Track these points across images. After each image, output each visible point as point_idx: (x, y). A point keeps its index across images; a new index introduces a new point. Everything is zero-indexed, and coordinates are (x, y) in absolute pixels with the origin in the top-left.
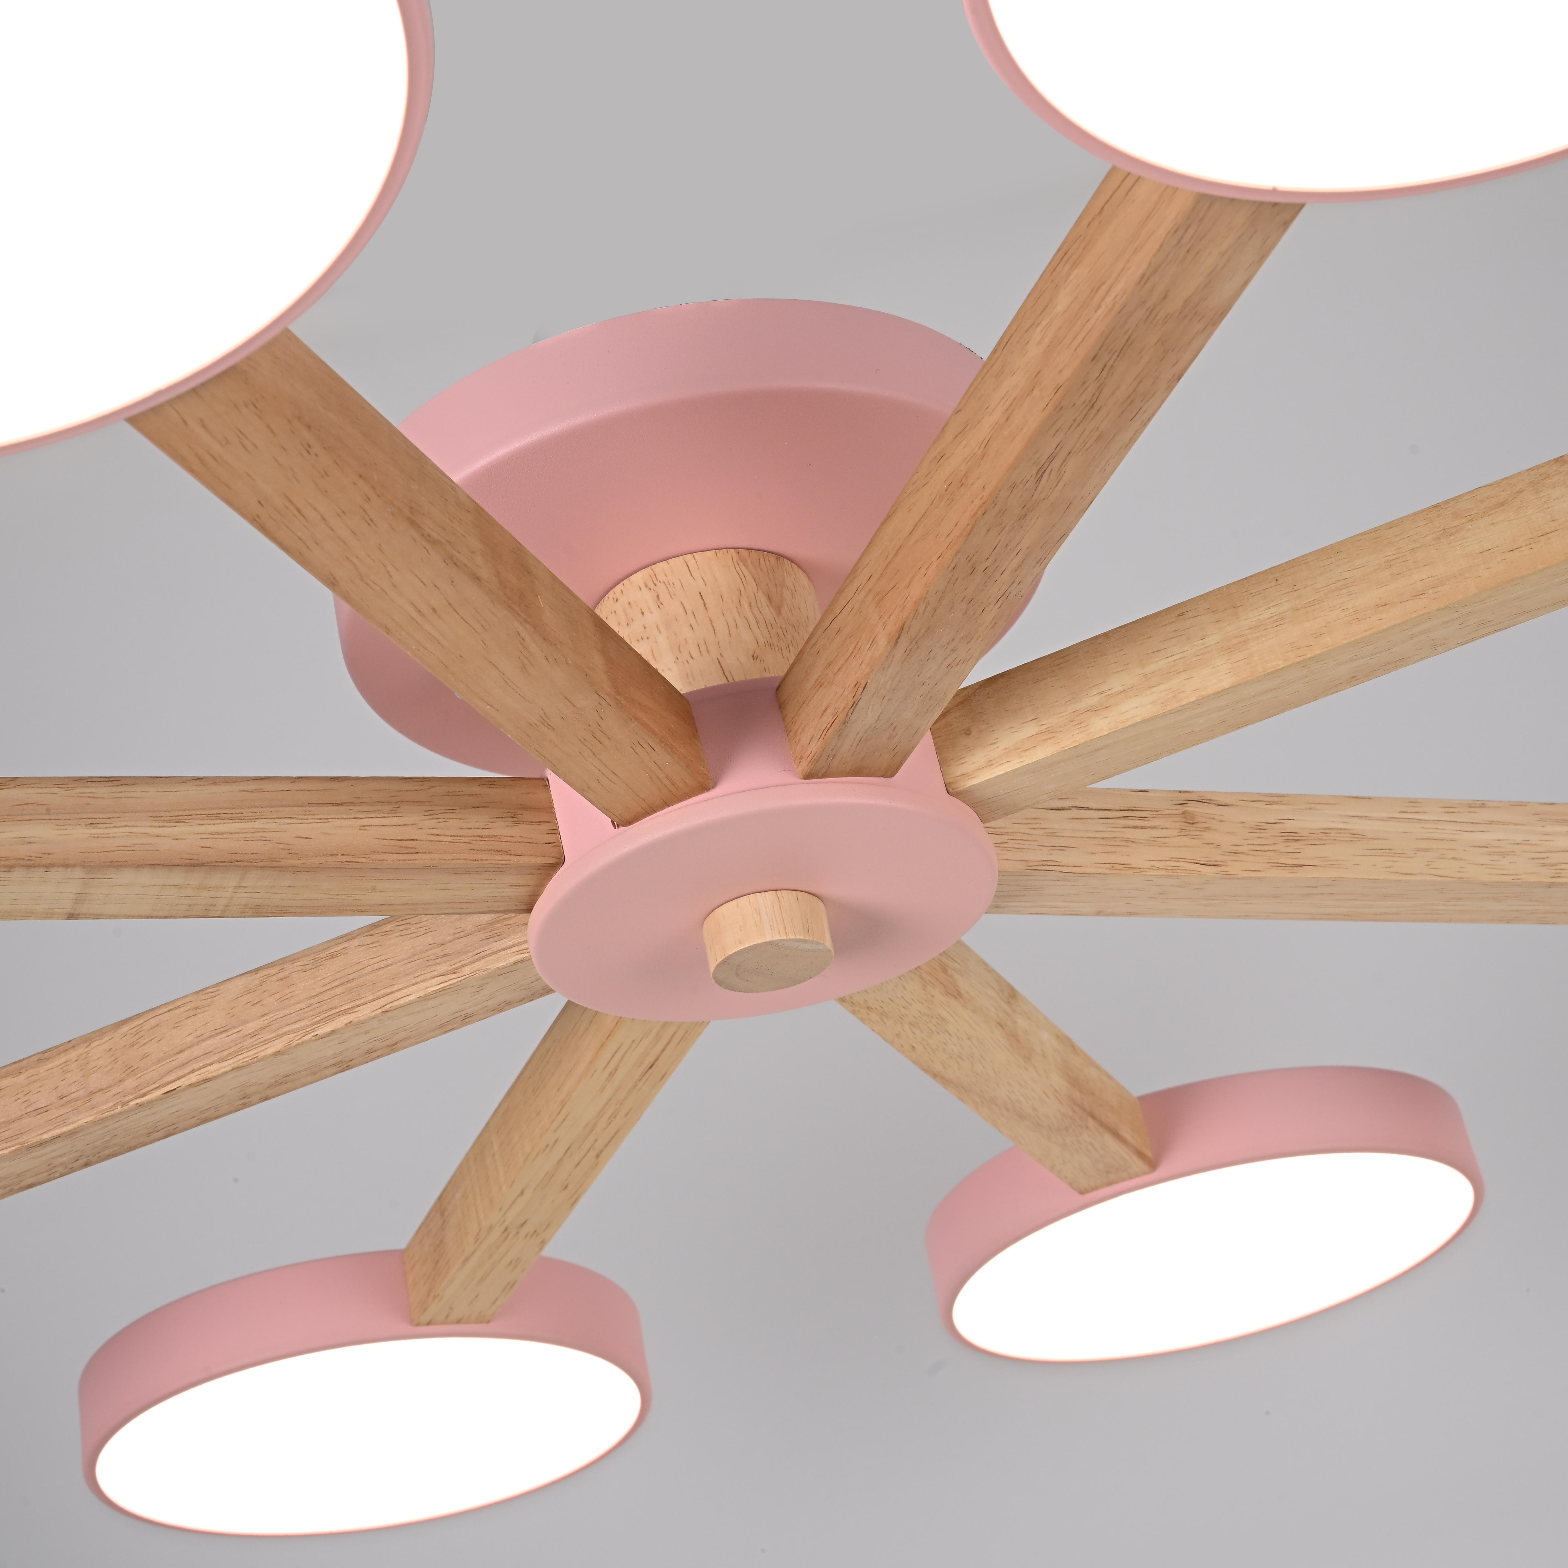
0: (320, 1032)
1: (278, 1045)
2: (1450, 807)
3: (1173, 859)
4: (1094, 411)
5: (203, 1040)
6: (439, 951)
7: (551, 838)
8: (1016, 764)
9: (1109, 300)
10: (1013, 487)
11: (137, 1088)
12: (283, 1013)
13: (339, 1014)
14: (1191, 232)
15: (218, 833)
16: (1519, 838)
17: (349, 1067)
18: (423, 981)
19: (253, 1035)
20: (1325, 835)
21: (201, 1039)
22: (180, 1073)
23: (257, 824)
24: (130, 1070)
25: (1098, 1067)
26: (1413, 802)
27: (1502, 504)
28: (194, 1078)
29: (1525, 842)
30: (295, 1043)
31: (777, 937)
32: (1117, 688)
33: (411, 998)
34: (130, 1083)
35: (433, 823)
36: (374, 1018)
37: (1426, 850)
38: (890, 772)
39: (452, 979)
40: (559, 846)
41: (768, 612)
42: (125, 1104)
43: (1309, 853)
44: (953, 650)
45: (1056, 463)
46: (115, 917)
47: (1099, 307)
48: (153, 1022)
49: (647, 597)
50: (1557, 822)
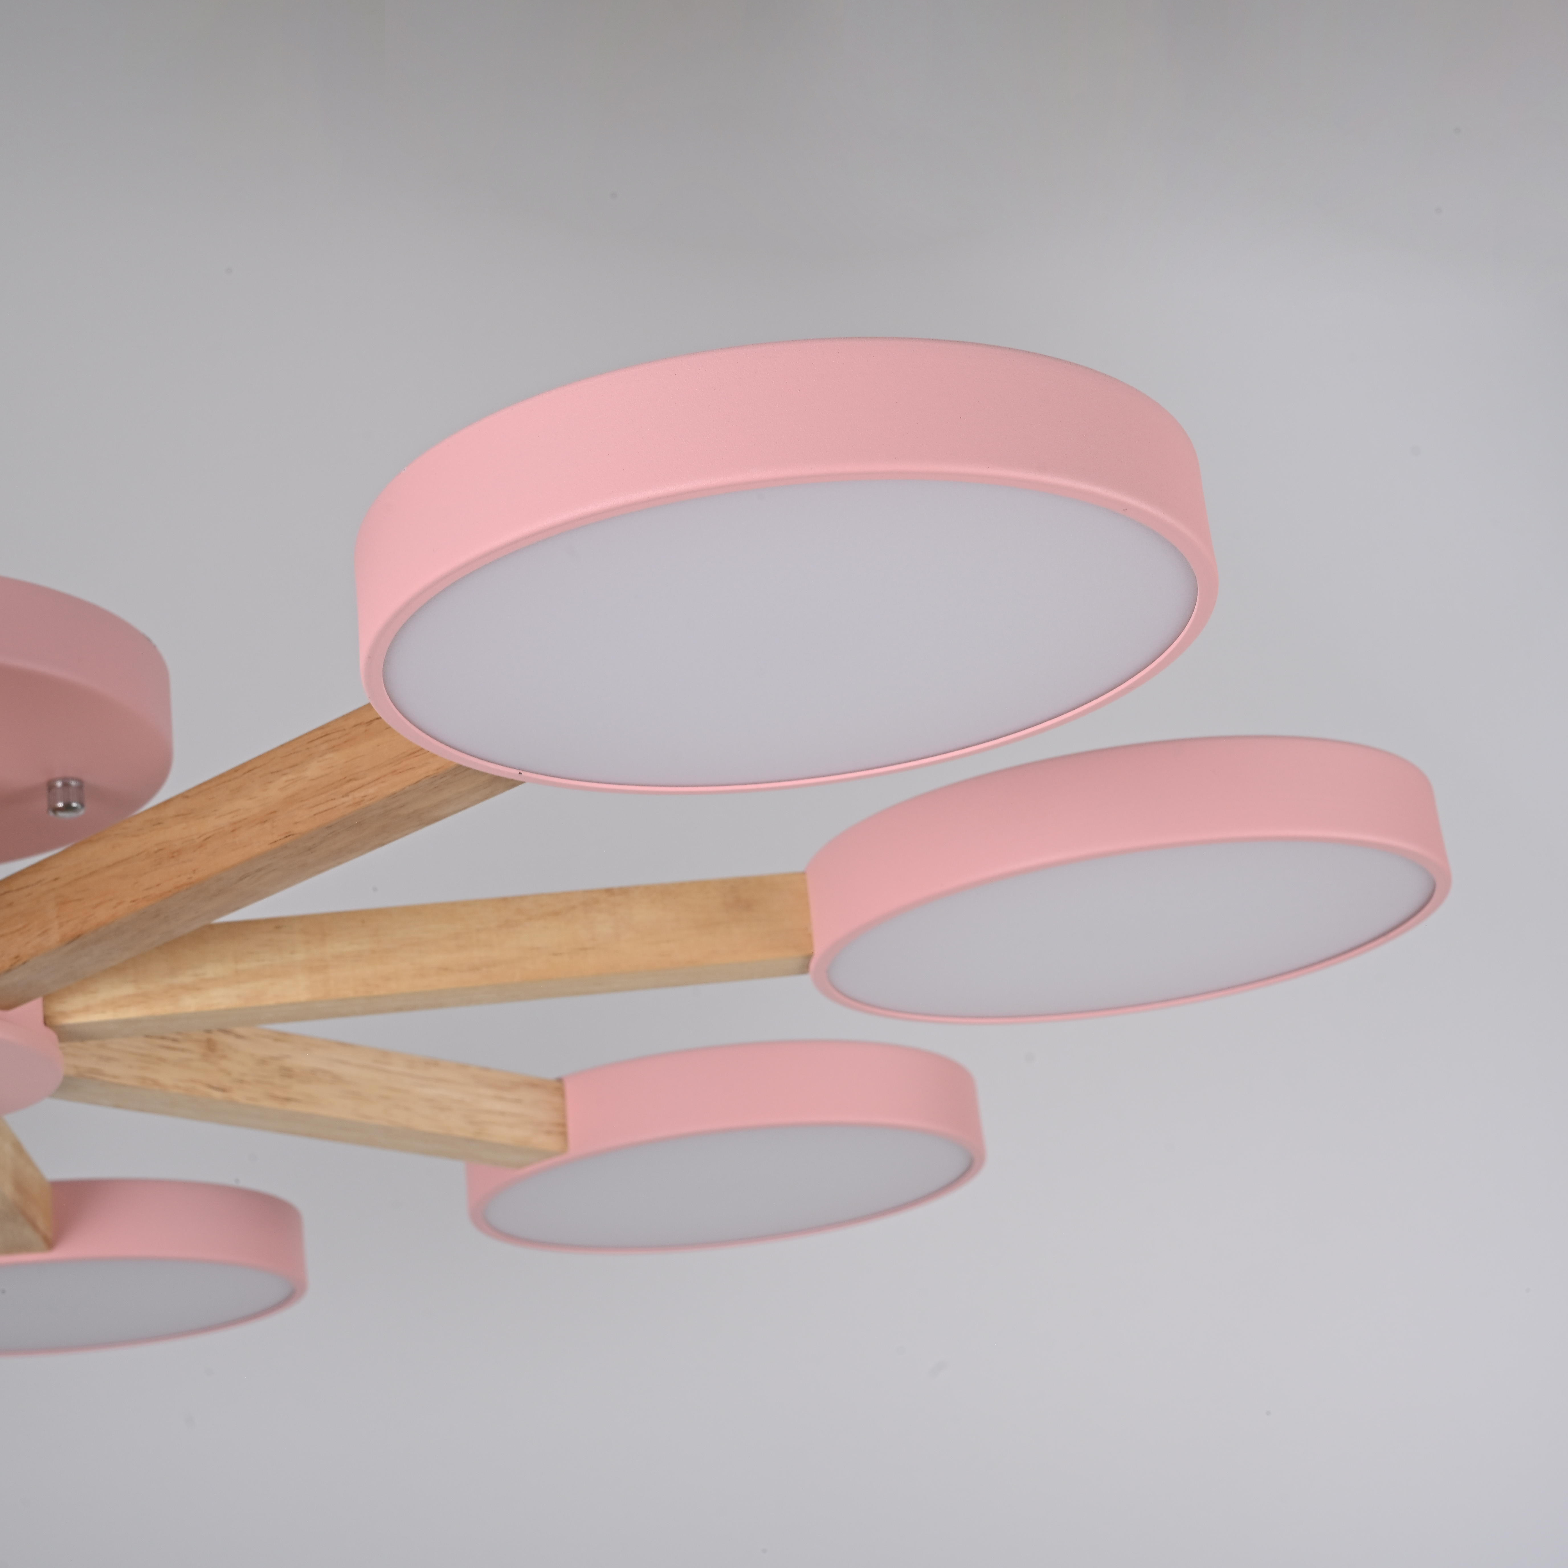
2: (412, 1062)
3: (190, 1080)
4: (311, 852)
8: (108, 1016)
9: (358, 795)
16: (458, 1097)
20: (312, 1075)
26: (385, 1053)
29: (461, 1101)
32: (210, 975)
37: (386, 1098)
43: (297, 1089)
47: (347, 795)
50: (489, 1085)
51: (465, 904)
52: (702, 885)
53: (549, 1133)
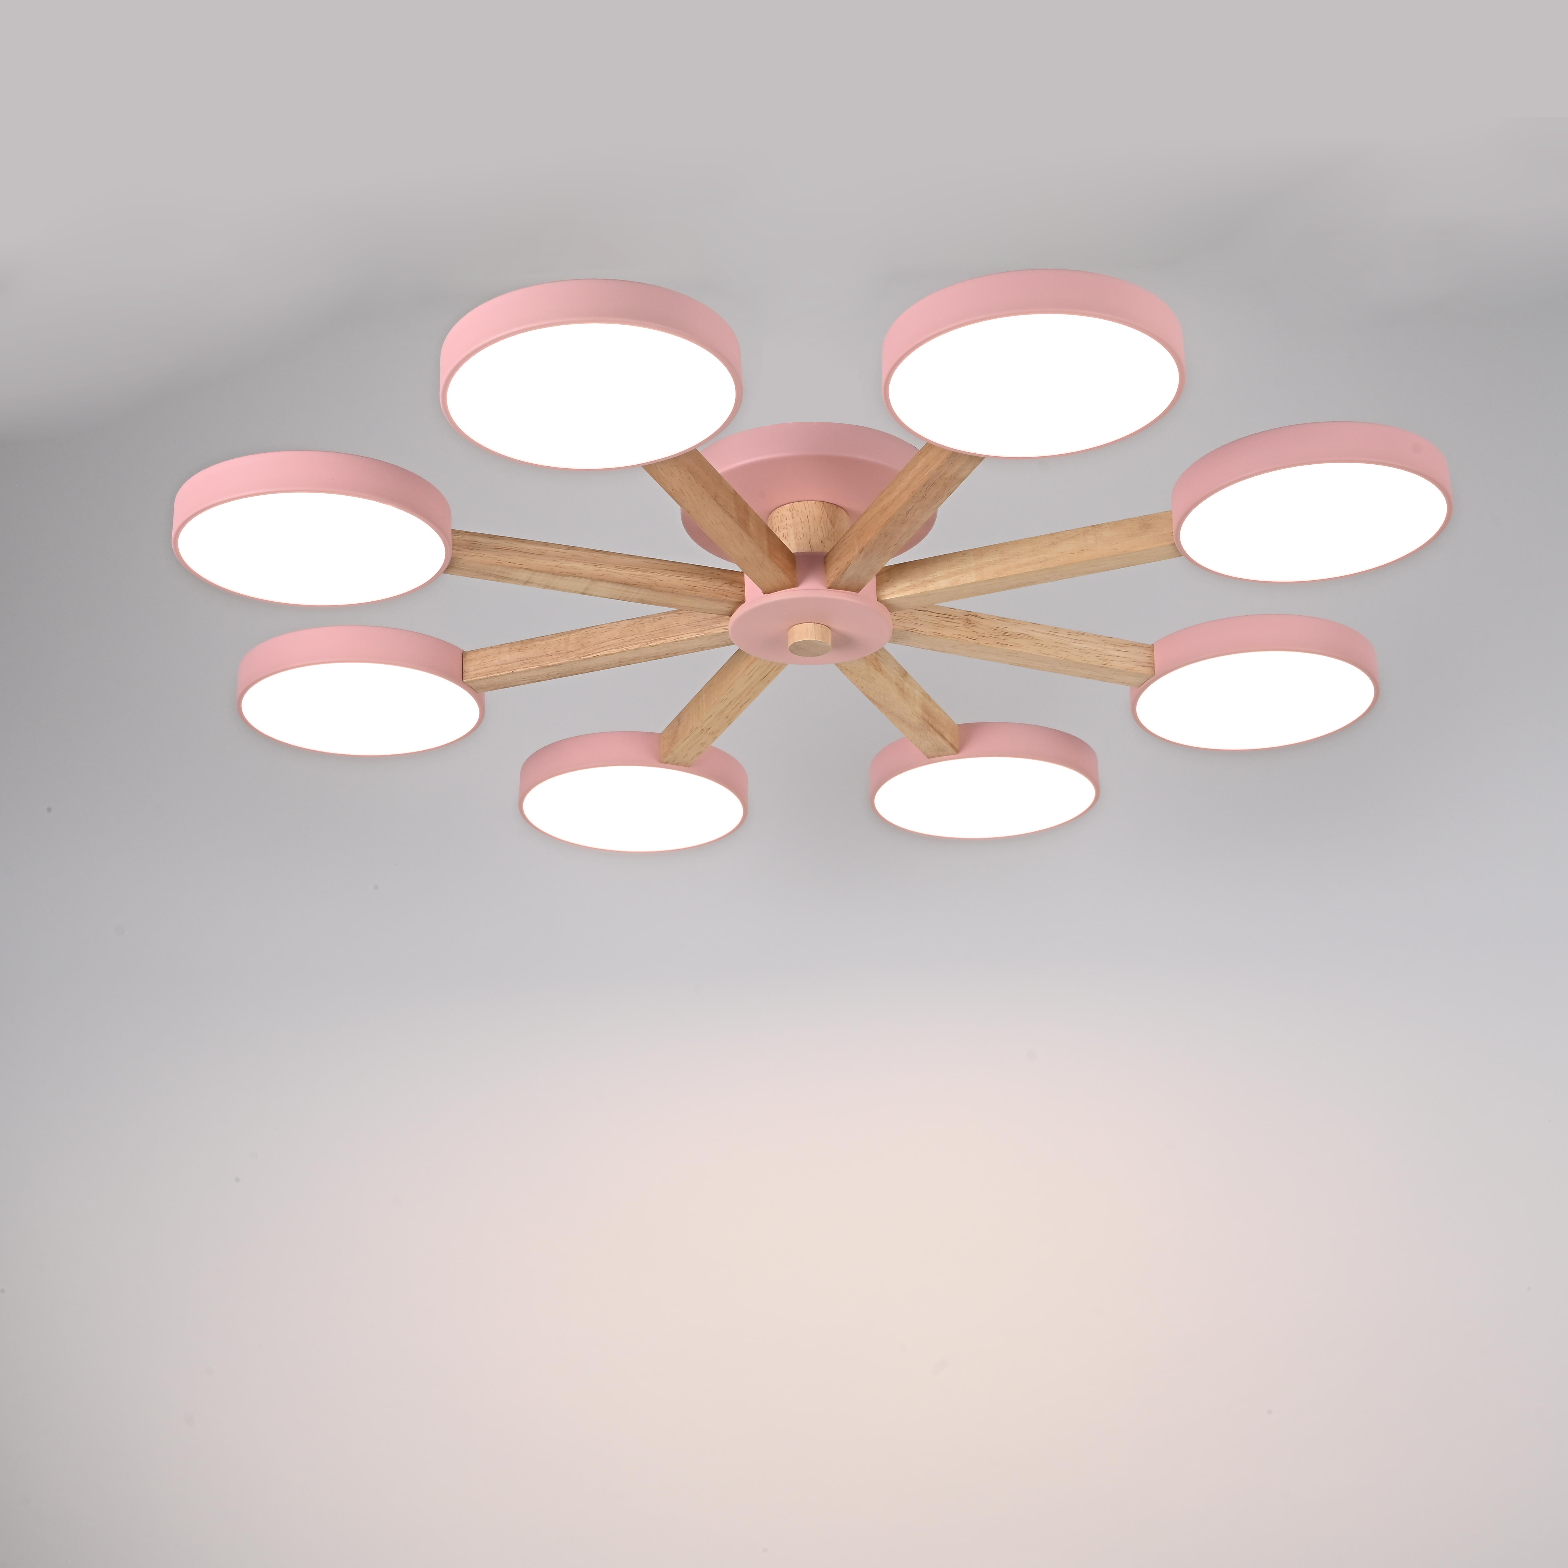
0: (652, 644)
1: (636, 646)
2: (1070, 633)
3: (959, 635)
4: (924, 499)
6: (697, 624)
7: (742, 593)
8: (904, 594)
10: (899, 515)
11: (585, 653)
12: (640, 635)
13: (660, 639)
14: (952, 459)
15: (635, 575)
16: (1094, 648)
17: (659, 658)
18: (690, 633)
19: (628, 641)
21: (610, 640)
22: (601, 650)
23: (647, 574)
24: (583, 646)
25: (940, 709)
26: (1056, 629)
27: (1073, 537)
28: (606, 653)
29: (1096, 650)
30: (643, 647)
31: (812, 639)
32: (938, 575)
33: (685, 638)
34: (582, 651)
35: (704, 581)
36: (672, 642)
37: (1056, 647)
38: (858, 590)
39: (701, 634)
40: (744, 596)
41: (830, 526)
42: (580, 658)
43: (1011, 641)
44: (880, 557)
45: (913, 511)
46: (597, 596)
48: (593, 631)
49: (788, 514)
50: (1111, 644)
51: (1036, 538)
53: (1144, 666)
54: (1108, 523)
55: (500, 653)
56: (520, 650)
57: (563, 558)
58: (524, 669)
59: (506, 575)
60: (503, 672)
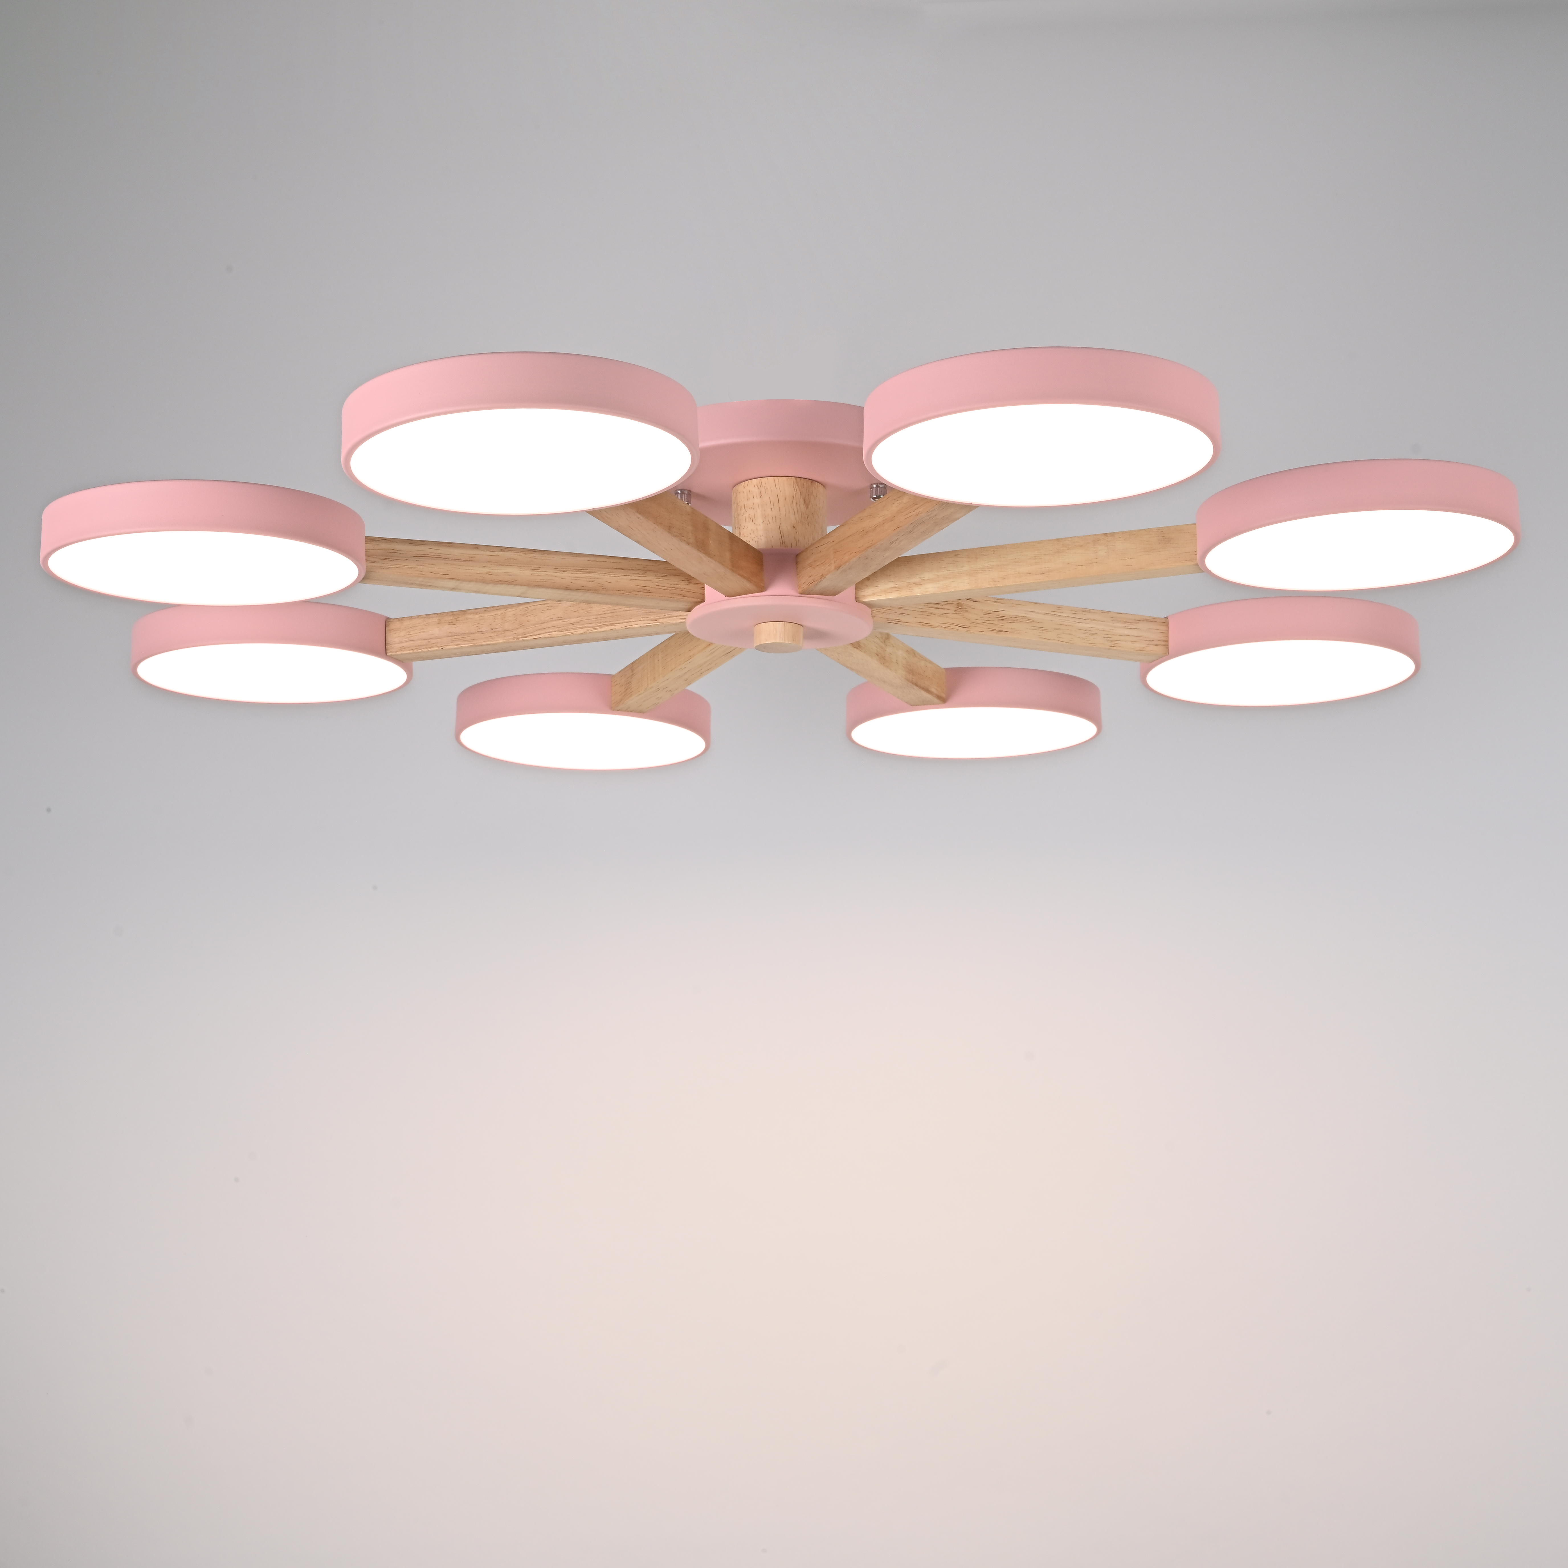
0: (599, 630)
1: (582, 631)
2: (1074, 611)
3: (948, 623)
5: (553, 621)
7: (701, 591)
8: (883, 597)
11: (524, 633)
12: (586, 618)
13: (608, 625)
14: (945, 507)
15: (578, 577)
16: (1101, 627)
18: (644, 620)
19: (573, 624)
20: (1016, 619)
21: (551, 620)
22: (542, 632)
23: (592, 575)
24: (522, 625)
25: (926, 660)
26: (1059, 607)
28: (547, 635)
29: (1103, 630)
30: (589, 632)
31: (781, 642)
32: (926, 578)
33: (637, 626)
34: (521, 631)
35: (657, 580)
36: (622, 629)
37: (1059, 629)
38: (833, 595)
39: (654, 623)
40: (703, 594)
41: (803, 507)
42: (518, 639)
43: (1007, 626)
49: (756, 491)
50: (1121, 622)
51: (1039, 542)
52: (1149, 531)
53: (1156, 645)
54: (1123, 533)
55: (427, 625)
56: (451, 623)
57: (495, 563)
58: (455, 647)
59: (429, 584)
60: (431, 647)
